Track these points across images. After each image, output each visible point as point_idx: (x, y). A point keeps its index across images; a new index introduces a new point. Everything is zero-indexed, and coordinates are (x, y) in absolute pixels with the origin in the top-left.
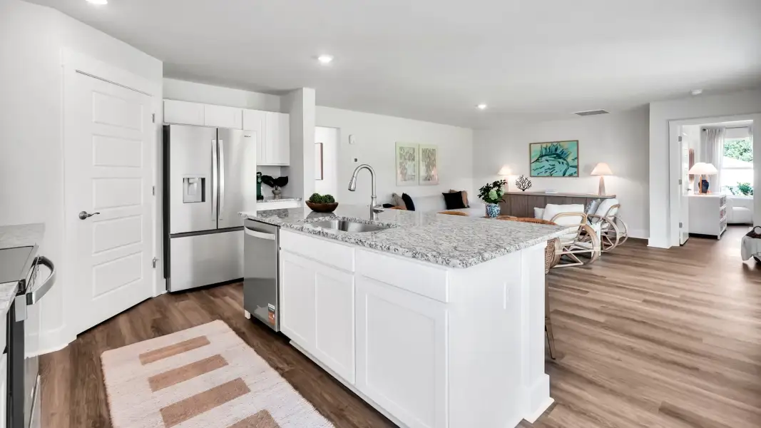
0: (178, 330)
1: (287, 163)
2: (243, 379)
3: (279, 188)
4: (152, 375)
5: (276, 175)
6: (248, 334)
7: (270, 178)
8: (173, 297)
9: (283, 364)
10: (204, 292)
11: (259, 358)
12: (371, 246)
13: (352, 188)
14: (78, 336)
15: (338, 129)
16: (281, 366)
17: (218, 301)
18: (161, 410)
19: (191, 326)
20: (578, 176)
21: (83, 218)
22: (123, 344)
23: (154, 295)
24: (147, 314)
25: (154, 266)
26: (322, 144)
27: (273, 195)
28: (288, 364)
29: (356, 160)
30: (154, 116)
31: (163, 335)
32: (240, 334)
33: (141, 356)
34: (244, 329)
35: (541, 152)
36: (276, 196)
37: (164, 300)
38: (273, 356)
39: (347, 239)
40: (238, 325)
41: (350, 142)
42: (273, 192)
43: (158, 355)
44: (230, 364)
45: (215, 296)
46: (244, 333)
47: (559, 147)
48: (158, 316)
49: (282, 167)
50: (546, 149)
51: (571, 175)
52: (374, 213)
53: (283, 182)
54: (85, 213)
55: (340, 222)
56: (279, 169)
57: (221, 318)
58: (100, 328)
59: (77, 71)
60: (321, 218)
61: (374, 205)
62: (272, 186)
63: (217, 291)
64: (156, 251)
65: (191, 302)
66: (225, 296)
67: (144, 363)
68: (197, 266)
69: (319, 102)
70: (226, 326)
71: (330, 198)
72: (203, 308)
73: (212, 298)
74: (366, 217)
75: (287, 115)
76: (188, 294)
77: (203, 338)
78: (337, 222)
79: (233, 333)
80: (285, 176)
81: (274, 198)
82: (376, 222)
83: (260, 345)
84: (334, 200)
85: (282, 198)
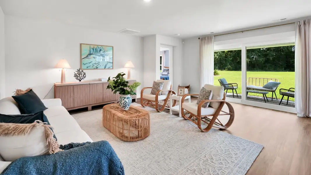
20: (113, 69)
35: (90, 51)
47: (102, 49)
50: (93, 49)
51: (109, 68)
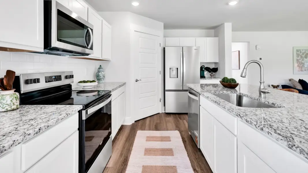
0: (162, 130)
1: (218, 61)
2: (177, 168)
3: (214, 73)
4: (147, 147)
5: (212, 66)
6: (187, 142)
7: (209, 68)
8: (166, 115)
9: (198, 168)
10: (177, 115)
11: (188, 159)
12: (247, 121)
13: (243, 75)
14: (135, 121)
15: (249, 42)
16: (197, 169)
17: (181, 121)
18: (143, 166)
19: (167, 130)
21: (136, 81)
22: (144, 130)
23: (160, 112)
24: (156, 119)
25: (160, 101)
26: (239, 51)
27: (211, 76)
28: (201, 170)
29: (261, 59)
30: (160, 44)
31: (157, 130)
32: (184, 141)
33: (148, 137)
34: (186, 139)
36: (212, 77)
37: (163, 115)
38: (195, 160)
39: (231, 111)
40: (185, 136)
41: (256, 49)
42: (210, 75)
43: (152, 139)
44: (175, 156)
45: (180, 118)
46: (185, 141)
48: (159, 121)
49: (215, 63)
52: (262, 94)
53: (215, 70)
54: (137, 80)
55: (237, 95)
56: (214, 64)
57: (179, 130)
58: (141, 121)
59: (135, 31)
60: (225, 92)
61: (262, 87)
62: (210, 72)
63: (182, 116)
64: (161, 96)
65: (171, 119)
66: (185, 120)
67: (147, 141)
68: (178, 104)
69: (234, 29)
70: (179, 135)
71: (233, 80)
72: (174, 123)
73: (179, 119)
74: (256, 95)
75: (217, 38)
76: (171, 115)
77: (169, 137)
78: (235, 95)
79: (181, 139)
80: (216, 67)
81: (211, 78)
82: (263, 100)
83: (191, 151)
84: (236, 82)
85: (215, 78)
